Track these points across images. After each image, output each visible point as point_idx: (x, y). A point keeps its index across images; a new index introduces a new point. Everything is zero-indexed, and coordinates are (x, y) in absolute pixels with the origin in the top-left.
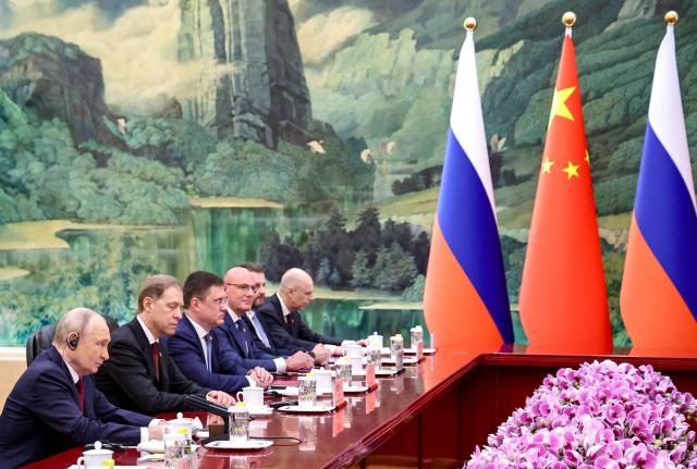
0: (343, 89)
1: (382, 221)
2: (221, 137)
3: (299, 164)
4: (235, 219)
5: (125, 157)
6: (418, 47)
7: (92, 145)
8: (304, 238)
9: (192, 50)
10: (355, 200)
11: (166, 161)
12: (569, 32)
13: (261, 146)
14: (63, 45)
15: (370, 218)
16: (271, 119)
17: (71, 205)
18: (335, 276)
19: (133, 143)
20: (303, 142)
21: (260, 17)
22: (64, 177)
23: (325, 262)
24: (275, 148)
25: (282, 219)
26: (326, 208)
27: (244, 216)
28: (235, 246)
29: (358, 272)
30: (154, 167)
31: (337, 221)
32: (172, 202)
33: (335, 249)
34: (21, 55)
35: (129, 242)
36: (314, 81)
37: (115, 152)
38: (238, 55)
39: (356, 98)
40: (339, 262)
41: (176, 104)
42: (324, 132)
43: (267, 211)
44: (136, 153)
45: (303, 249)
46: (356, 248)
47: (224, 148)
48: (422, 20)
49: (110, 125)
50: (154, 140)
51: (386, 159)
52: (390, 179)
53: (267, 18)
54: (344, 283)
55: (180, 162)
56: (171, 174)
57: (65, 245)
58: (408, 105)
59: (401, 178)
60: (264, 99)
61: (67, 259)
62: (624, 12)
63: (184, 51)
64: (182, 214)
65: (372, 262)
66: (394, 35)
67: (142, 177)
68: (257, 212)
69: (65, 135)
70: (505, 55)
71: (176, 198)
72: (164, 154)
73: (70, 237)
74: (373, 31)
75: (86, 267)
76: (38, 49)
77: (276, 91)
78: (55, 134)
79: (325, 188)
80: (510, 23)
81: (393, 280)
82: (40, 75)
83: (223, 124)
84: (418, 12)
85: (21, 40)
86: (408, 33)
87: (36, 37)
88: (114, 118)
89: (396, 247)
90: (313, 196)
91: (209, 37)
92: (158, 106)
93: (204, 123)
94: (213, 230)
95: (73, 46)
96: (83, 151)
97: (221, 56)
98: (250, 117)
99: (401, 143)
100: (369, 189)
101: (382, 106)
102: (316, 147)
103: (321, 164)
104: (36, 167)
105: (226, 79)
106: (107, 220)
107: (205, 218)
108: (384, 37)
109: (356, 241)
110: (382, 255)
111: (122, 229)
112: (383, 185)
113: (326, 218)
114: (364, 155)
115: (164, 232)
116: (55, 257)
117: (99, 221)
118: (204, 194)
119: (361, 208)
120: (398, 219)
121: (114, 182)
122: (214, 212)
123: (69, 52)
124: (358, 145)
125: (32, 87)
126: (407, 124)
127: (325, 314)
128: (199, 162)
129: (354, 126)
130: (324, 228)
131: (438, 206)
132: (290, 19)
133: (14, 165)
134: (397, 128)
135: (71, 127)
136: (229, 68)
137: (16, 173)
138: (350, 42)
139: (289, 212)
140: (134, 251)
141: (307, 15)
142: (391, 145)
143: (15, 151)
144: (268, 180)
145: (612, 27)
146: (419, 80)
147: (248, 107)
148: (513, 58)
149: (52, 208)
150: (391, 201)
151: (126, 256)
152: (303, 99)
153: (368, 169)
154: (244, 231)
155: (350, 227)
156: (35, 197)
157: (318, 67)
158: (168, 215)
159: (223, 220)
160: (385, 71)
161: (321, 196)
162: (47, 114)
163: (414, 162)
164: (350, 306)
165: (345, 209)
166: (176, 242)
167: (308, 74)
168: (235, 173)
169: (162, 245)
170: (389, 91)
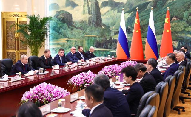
0: (107, 19)
1: (113, 39)
2: (89, 26)
3: (100, 30)
4: (91, 38)
5: (75, 29)
6: (118, 12)
7: (71, 27)
8: (101, 41)
9: (85, 13)
10: (109, 35)
11: (81, 30)
12: (137, 10)
13: (95, 27)
14: (66, 12)
15: (111, 38)
16: (96, 23)
17: (68, 36)
18: (106, 47)
19: (76, 27)
20: (101, 27)
21: (95, 8)
22: (67, 32)
23: (104, 45)
24: (97, 27)
25: (98, 38)
26: (104, 37)
27: (92, 38)
28: (91, 42)
29: (109, 46)
30: (80, 30)
31: (106, 39)
32: (82, 36)
33: (106, 43)
34: (61, 13)
35: (76, 42)
36: (103, 17)
37: (74, 28)
38: (92, 13)
39: (109, 20)
40: (106, 45)
41: (83, 21)
42: (104, 25)
43: (96, 37)
44: (77, 28)
45: (101, 43)
46: (109, 43)
47: (90, 28)
48: (118, 8)
49: (73, 24)
50: (80, 26)
51: (113, 29)
52: (114, 32)
53: (96, 8)
54: (107, 48)
55: (83, 29)
56: (82, 31)
57: (67, 42)
58: (116, 21)
59: (115, 32)
60: (95, 20)
61: (67, 44)
62: (148, 7)
63: (84, 13)
64: (84, 37)
65: (111, 45)
66: (114, 11)
67: (78, 32)
68: (95, 37)
69: (67, 25)
70: (130, 14)
71: (83, 35)
72: (81, 28)
73: (68, 41)
74: (111, 10)
75: (70, 45)
76: (63, 13)
77: (97, 19)
78: (65, 25)
79: (104, 33)
80: (131, 9)
81: (114, 47)
82: (63, 16)
83: (90, 24)
84: (118, 7)
85: (60, 11)
86: (116, 10)
87: (63, 11)
88: (74, 23)
89: (115, 42)
90: (103, 35)
91: (87, 11)
92: (80, 21)
93: (87, 24)
94: (88, 40)
95: (68, 12)
96: (69, 28)
97: (89, 14)
98: (93, 23)
99: (115, 27)
100: (111, 34)
101: (112, 21)
102: (103, 27)
103: (104, 30)
104: (63, 30)
105: (90, 17)
106: (73, 38)
107: (87, 38)
108: (113, 11)
109: (109, 42)
110: (113, 44)
111: (75, 40)
112: (113, 33)
113: (104, 38)
114: (110, 29)
115: (81, 40)
116: (65, 44)
117: (72, 38)
118: (87, 34)
119: (110, 37)
120: (115, 38)
121: (74, 33)
122: (88, 37)
123: (67, 13)
124: (109, 27)
125: (62, 18)
126: (116, 24)
127: (104, 53)
128: (86, 30)
129: (108, 24)
130: (104, 40)
131: (118, 37)
132: (99, 8)
133: (59, 30)
134: (115, 24)
135: (68, 24)
136: (90, 15)
137: (60, 31)
138: (108, 12)
139: (99, 37)
140: (77, 43)
141: (102, 7)
142: (114, 27)
143: (60, 28)
144: (96, 32)
145: (146, 9)
146: (118, 17)
147: (93, 21)
148: (132, 14)
149: (65, 36)
150: (114, 36)
151: (76, 44)
152: (101, 20)
153: (111, 31)
154: (93, 40)
155: (108, 40)
156: (63, 35)
157: (103, 15)
158: (82, 37)
159: (89, 38)
160: (113, 16)
161: (104, 35)
162: (64, 22)
163: (117, 30)
164: (108, 51)
165: (107, 37)
166: (83, 41)
167: (102, 16)
168: (91, 31)
169: (81, 42)
170: (113, 19)
